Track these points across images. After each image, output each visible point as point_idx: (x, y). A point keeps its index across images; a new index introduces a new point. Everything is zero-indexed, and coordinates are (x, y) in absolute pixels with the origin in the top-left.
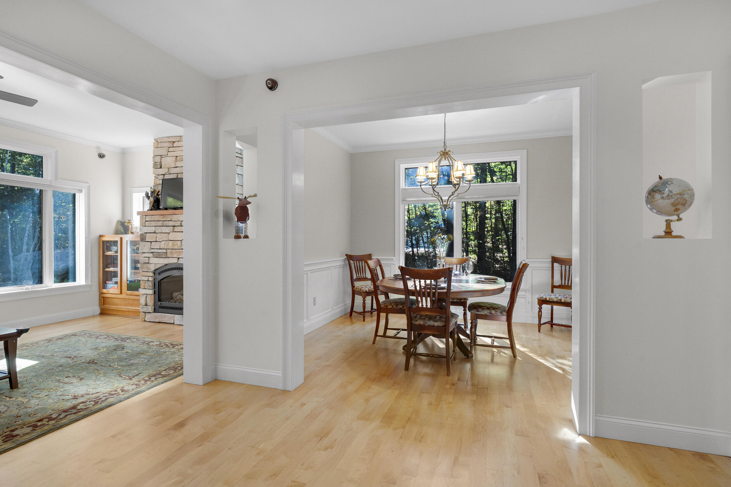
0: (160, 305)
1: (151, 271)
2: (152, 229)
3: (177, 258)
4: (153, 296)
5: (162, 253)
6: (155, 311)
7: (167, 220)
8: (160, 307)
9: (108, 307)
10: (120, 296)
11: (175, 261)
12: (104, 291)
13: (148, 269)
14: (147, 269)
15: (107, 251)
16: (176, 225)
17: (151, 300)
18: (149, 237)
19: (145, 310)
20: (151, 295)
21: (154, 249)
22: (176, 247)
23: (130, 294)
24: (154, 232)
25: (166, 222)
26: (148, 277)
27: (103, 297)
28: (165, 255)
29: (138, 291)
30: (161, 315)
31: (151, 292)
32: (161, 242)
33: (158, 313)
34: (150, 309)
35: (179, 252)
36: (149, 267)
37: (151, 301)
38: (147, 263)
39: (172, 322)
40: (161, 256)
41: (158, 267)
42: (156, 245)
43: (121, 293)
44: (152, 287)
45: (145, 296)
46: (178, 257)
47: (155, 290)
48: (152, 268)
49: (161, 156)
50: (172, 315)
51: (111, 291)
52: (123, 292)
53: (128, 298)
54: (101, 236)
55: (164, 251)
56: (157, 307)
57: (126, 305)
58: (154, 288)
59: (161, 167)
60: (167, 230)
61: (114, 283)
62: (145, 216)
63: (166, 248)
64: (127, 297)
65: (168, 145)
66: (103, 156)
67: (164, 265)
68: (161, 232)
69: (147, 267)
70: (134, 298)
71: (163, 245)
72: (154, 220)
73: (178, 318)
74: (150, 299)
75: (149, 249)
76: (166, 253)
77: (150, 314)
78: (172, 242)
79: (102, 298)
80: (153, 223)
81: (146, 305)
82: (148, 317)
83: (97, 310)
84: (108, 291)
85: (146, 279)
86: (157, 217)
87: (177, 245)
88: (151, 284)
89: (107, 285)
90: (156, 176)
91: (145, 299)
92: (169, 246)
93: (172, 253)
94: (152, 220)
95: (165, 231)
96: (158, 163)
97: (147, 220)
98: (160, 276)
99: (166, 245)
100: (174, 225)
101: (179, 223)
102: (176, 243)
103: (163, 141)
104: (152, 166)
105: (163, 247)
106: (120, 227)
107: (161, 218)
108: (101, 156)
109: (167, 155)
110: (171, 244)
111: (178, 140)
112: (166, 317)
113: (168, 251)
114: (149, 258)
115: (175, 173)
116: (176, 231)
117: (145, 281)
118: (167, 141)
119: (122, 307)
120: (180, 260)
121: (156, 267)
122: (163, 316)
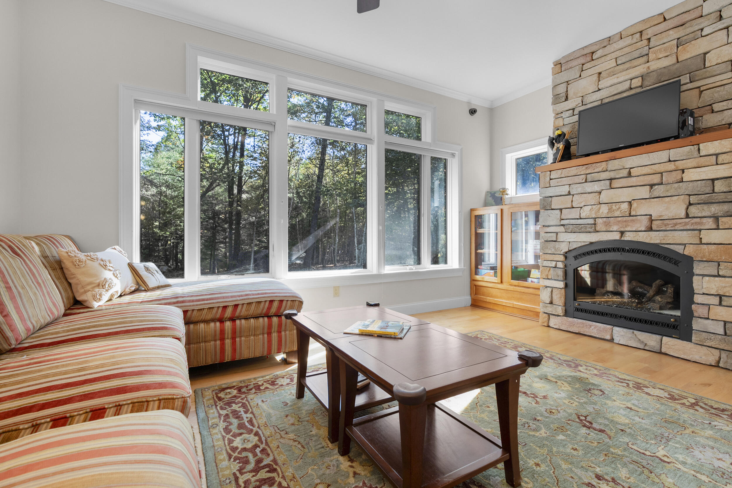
0: (578, 307)
1: (562, 253)
2: (565, 190)
3: (619, 233)
4: (563, 291)
5: (586, 225)
6: (566, 314)
7: (595, 171)
8: (577, 310)
9: (483, 298)
10: (500, 286)
11: (616, 236)
12: (478, 277)
13: (555, 250)
14: (553, 250)
15: (479, 229)
16: (617, 177)
17: (561, 298)
18: (556, 203)
19: (550, 309)
20: (559, 289)
21: (568, 219)
22: (617, 214)
23: (517, 284)
24: (567, 193)
25: (593, 174)
26: (555, 262)
27: (476, 286)
28: (591, 228)
29: (526, 281)
30: (583, 323)
31: (561, 285)
32: (581, 208)
33: (574, 318)
34: (560, 310)
35: (625, 221)
36: (557, 246)
37: (559, 299)
38: (555, 241)
39: (608, 337)
40: (582, 230)
41: (575, 246)
42: (575, 214)
43: (502, 282)
44: (563, 277)
45: (549, 290)
46: (622, 230)
47: (568, 282)
48: (564, 248)
49: (567, 82)
50: (605, 325)
51: (487, 278)
52: (504, 280)
53: (513, 290)
54: (472, 210)
55: (591, 221)
56: (571, 310)
57: (508, 299)
58: (566, 279)
59: (567, 100)
60: (596, 187)
61: (489, 268)
62: (549, 172)
63: (594, 216)
64: (512, 288)
65: (582, 60)
66: (475, 111)
67: (589, 243)
68: (582, 192)
69: (554, 247)
70: (523, 291)
71: (588, 212)
72: (566, 175)
73: (622, 333)
74: (559, 296)
75: (559, 221)
76: (594, 225)
77: (559, 317)
78: (608, 206)
80: (565, 181)
81: (551, 303)
82: (554, 322)
83: (467, 299)
84: (483, 278)
85: (553, 264)
86: (573, 171)
87: (620, 210)
88: (560, 273)
89: (480, 270)
90: (558, 115)
91: (549, 294)
92: (601, 212)
93: (607, 224)
94: (562, 176)
95: (589, 190)
96: (561, 95)
97: (553, 178)
98: (577, 261)
99: (593, 212)
100: (613, 177)
101: (625, 173)
102: (617, 207)
103: (572, 58)
104: (551, 100)
105: (587, 215)
106: (490, 199)
107: (582, 170)
108: (473, 112)
109: (580, 76)
110: (604, 209)
111: (603, 46)
112: (592, 327)
113: (599, 221)
114: (557, 233)
115: (597, 100)
116: (618, 187)
117: (548, 268)
118: (580, 55)
119: (503, 301)
120: (626, 235)
121: (571, 247)
122: (586, 325)
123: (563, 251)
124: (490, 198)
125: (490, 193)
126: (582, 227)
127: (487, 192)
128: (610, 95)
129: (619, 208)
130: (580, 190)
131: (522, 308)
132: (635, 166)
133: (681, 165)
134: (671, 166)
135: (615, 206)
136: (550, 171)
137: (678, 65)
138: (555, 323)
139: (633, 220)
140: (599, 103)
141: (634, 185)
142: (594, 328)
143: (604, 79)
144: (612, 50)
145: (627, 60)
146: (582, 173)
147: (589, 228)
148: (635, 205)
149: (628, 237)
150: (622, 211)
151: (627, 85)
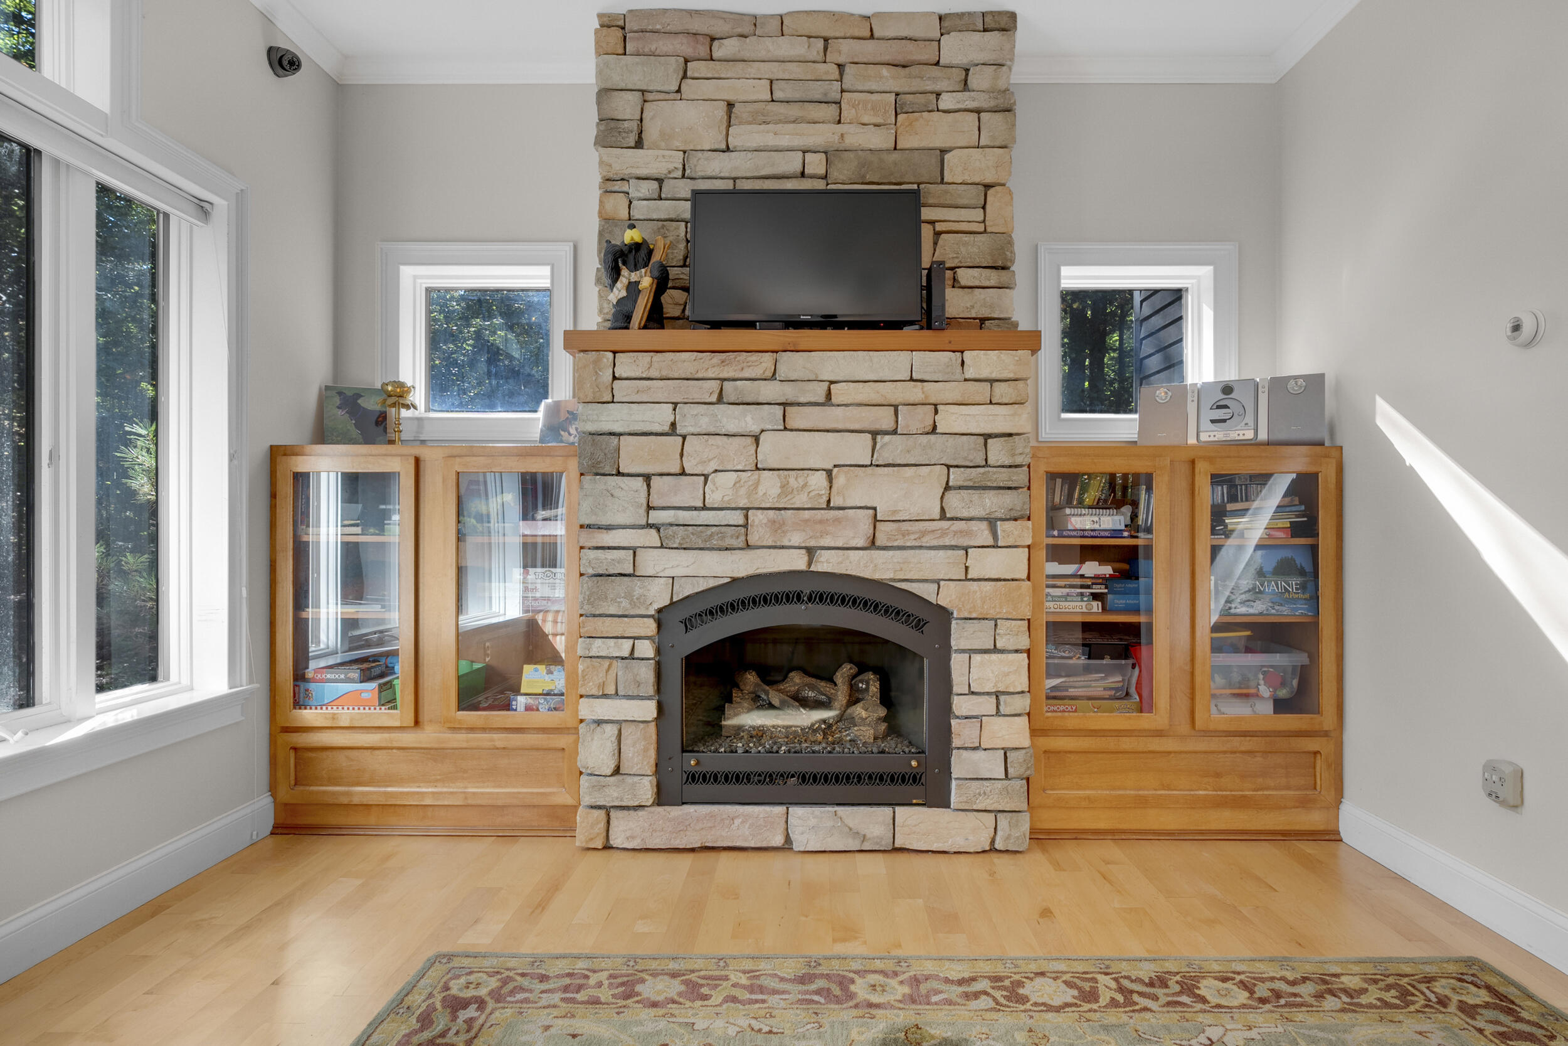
0: (695, 769)
1: (652, 613)
2: (661, 417)
3: (803, 552)
4: (652, 728)
5: (723, 529)
6: (662, 798)
7: (746, 375)
8: (693, 778)
9: (334, 793)
10: (409, 738)
11: (797, 562)
12: (309, 716)
13: (632, 602)
14: (625, 603)
16: (802, 400)
17: (646, 750)
18: (632, 456)
19: (613, 794)
20: (642, 726)
21: (671, 508)
22: (800, 500)
24: (666, 429)
25: (738, 383)
26: (631, 642)
27: (295, 749)
28: (737, 537)
29: (509, 708)
30: (712, 816)
31: (648, 710)
32: (708, 476)
33: (683, 803)
34: (646, 790)
35: (821, 522)
36: (638, 591)
37: (641, 753)
39: (779, 841)
40: (715, 542)
41: (686, 589)
42: (687, 492)
43: (417, 722)
44: (652, 685)
45: (611, 730)
46: (812, 543)
47: (665, 699)
48: (659, 597)
49: (643, 92)
50: (767, 808)
51: (346, 715)
52: (427, 716)
53: (462, 745)
54: (277, 451)
55: (737, 518)
56: (677, 779)
58: (660, 690)
59: (639, 144)
60: (748, 420)
62: (610, 355)
63: (743, 503)
64: (458, 739)
65: (685, 47)
66: (290, 63)
67: (728, 580)
68: (712, 430)
69: (629, 595)
71: (727, 492)
72: (665, 373)
73: (813, 822)
74: (640, 746)
75: (641, 511)
76: (742, 529)
77: (641, 813)
78: (779, 476)
79: (292, 754)
80: (660, 390)
81: (617, 771)
82: (625, 829)
83: (256, 813)
84: (330, 717)
85: (625, 647)
86: (686, 363)
87: (807, 490)
88: (647, 673)
89: (312, 686)
90: (611, 183)
91: (610, 746)
92: (761, 493)
93: (777, 527)
94: (654, 373)
95: (732, 428)
96: (626, 124)
97: (624, 375)
98: (693, 633)
99: (743, 491)
100: (791, 398)
101: (817, 392)
102: (801, 481)
103: (658, 27)
104: (594, 132)
105: (726, 498)
106: (339, 417)
107: (710, 365)
108: (285, 63)
109: (679, 91)
110: (769, 487)
111: (739, 30)
112: (737, 822)
113: (756, 517)
114: (635, 550)
115: (722, 175)
116: (802, 427)
117: (606, 663)
118: (679, 28)
119: (426, 791)
120: (822, 559)
121: (678, 594)
122: (722, 820)
123: (657, 606)
124: (340, 412)
125: (340, 393)
126: (712, 535)
127: (327, 388)
128: (756, 174)
129: (805, 485)
130: (705, 424)
131: (500, 803)
132: (841, 379)
133: (935, 392)
134: (915, 393)
135: (796, 479)
136: (615, 352)
137: (895, 156)
138: (628, 834)
139: (837, 520)
140: (728, 185)
141: (840, 426)
142: (743, 822)
143: (741, 123)
144: (762, 54)
145: (797, 96)
146: (710, 375)
147: (732, 537)
148: (840, 479)
149: (827, 563)
150: (812, 494)
151: (792, 163)
